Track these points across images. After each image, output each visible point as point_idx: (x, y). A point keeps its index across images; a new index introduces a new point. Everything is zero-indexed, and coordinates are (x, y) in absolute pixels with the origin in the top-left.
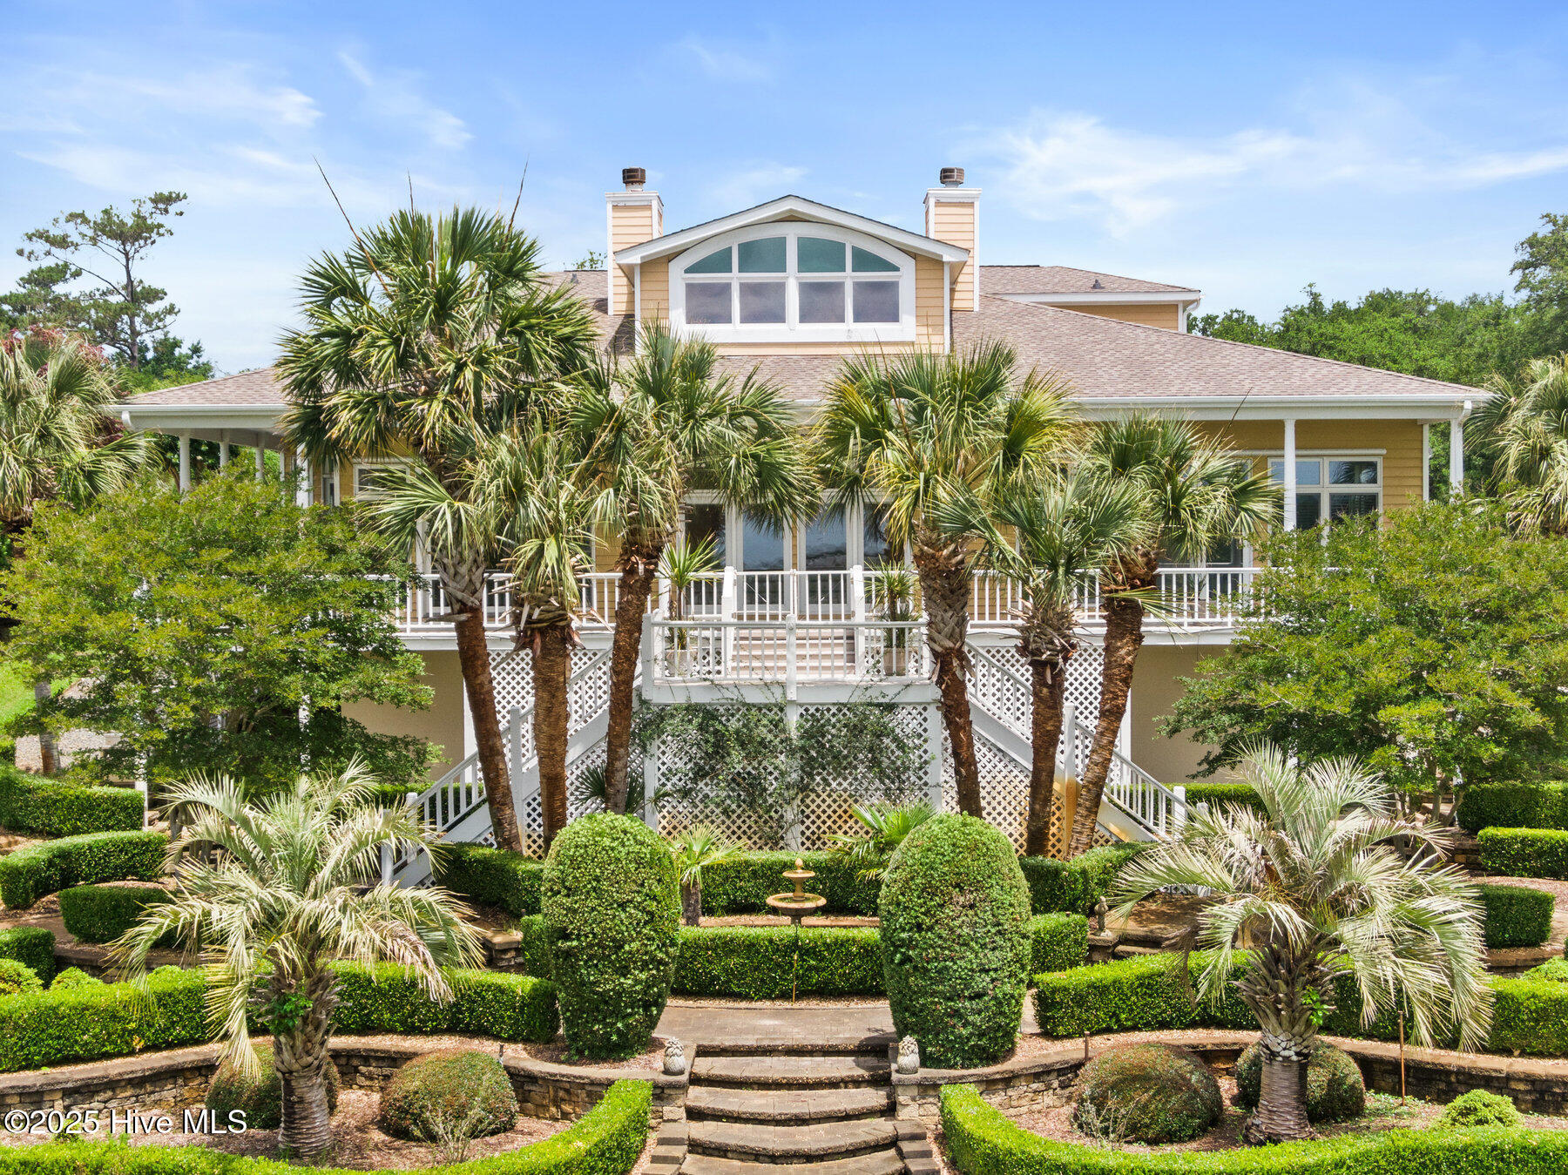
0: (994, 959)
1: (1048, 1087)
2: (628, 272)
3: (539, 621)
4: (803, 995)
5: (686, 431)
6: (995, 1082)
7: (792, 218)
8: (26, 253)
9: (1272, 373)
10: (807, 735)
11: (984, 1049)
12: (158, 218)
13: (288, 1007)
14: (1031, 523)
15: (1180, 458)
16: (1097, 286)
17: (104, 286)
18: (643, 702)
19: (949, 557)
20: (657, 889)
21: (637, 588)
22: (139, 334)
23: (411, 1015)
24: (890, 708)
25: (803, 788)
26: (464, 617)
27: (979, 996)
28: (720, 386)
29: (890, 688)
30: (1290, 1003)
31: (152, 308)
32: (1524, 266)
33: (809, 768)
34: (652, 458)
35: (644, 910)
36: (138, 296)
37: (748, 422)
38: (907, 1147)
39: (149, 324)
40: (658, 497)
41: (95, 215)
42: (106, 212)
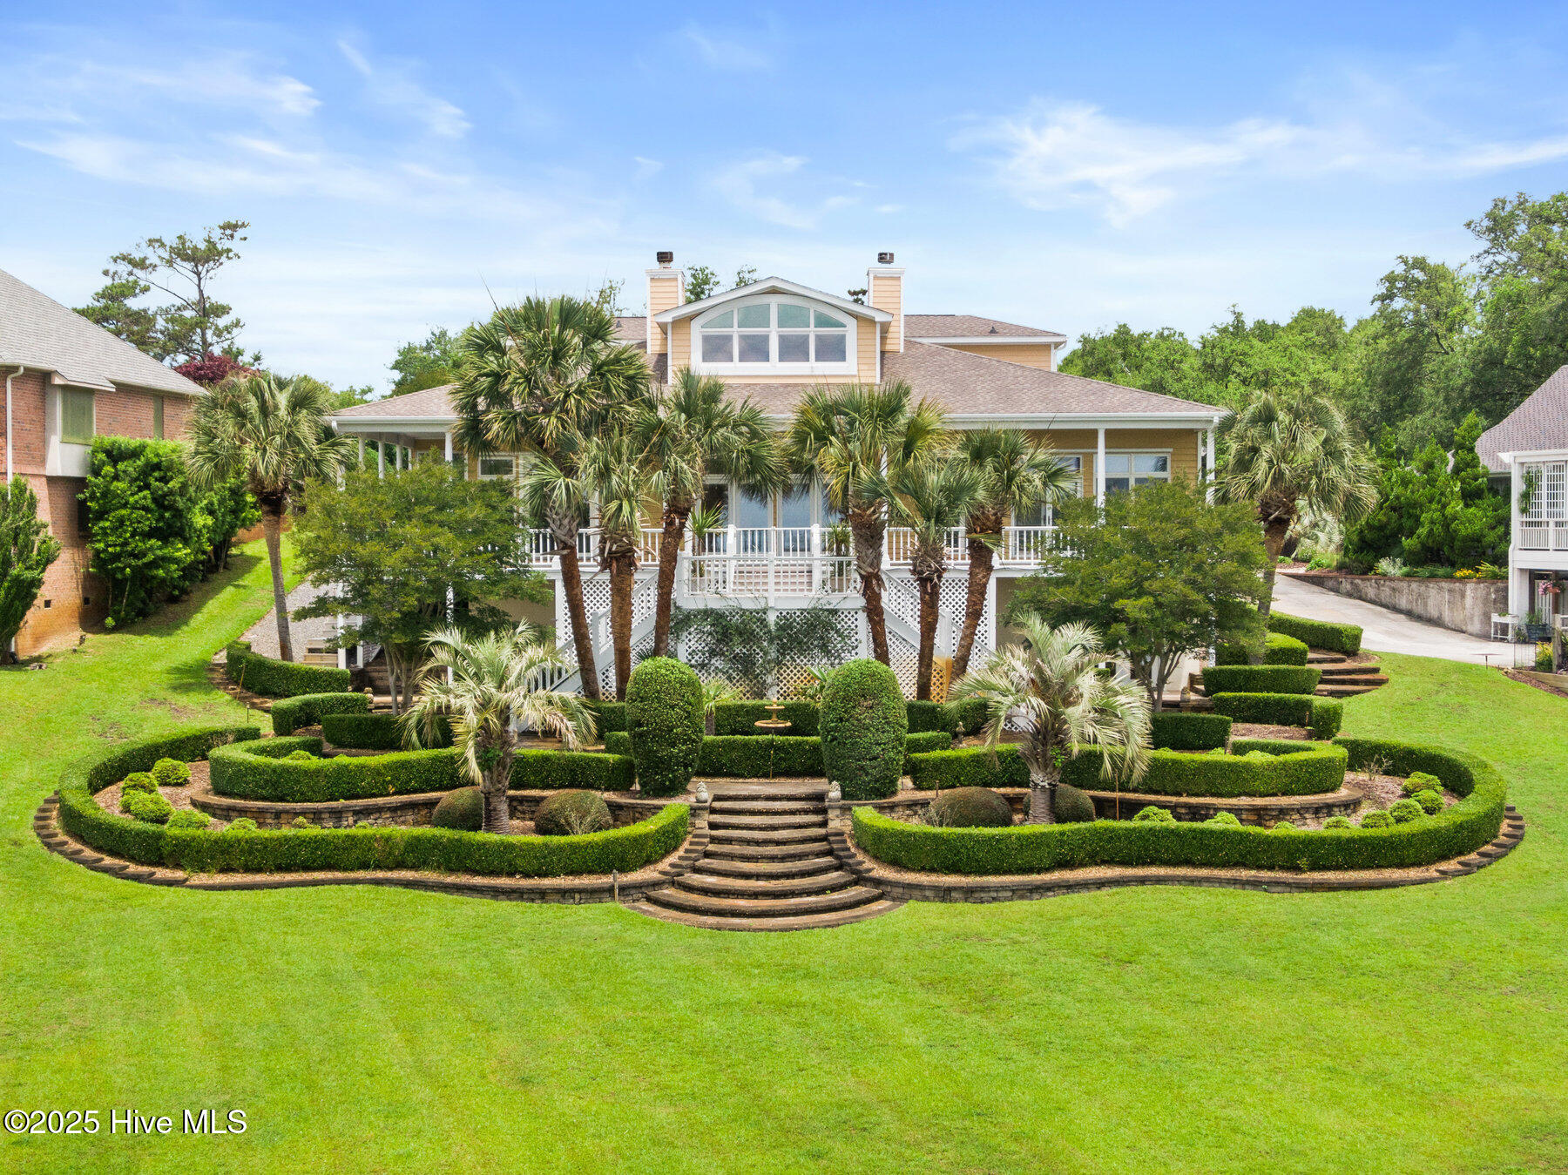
0: (884, 738)
1: (916, 813)
2: (663, 327)
3: (616, 552)
4: (776, 775)
5: (706, 437)
6: (884, 808)
7: (774, 291)
8: (111, 273)
9: (1092, 397)
10: (781, 628)
11: (878, 790)
12: (226, 244)
13: (490, 755)
14: (916, 492)
15: (1015, 453)
16: (993, 332)
17: (178, 302)
18: (678, 608)
19: (870, 515)
20: (692, 700)
21: (673, 536)
22: (211, 345)
23: (547, 777)
24: (834, 612)
25: (779, 663)
26: (565, 552)
27: (875, 758)
28: (727, 407)
29: (835, 600)
30: (1044, 756)
31: (222, 322)
32: (1383, 298)
33: (783, 650)
34: (687, 452)
35: (684, 710)
36: (208, 311)
37: (744, 429)
38: (832, 838)
39: (219, 336)
40: (690, 476)
41: (171, 240)
42: (180, 237)
